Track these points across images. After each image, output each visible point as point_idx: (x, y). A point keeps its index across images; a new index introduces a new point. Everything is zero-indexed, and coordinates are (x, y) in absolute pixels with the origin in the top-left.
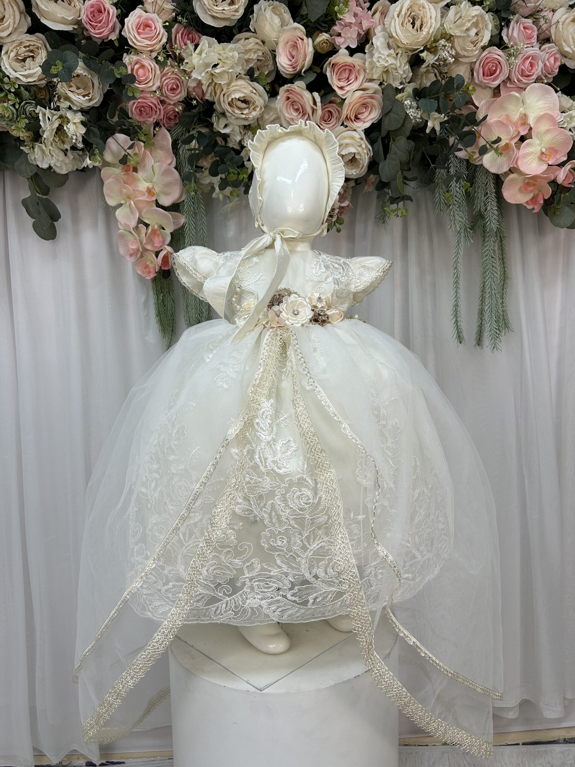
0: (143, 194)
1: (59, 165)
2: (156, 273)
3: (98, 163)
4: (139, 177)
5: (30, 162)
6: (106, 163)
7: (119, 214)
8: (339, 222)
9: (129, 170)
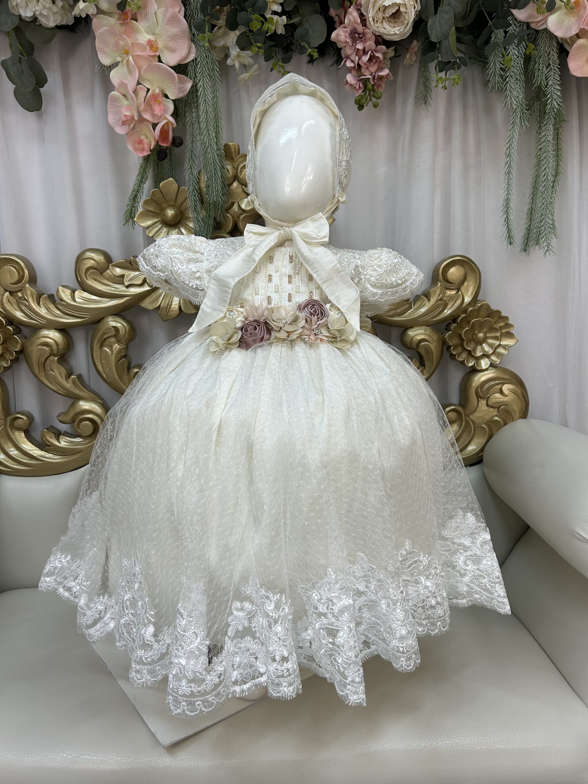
0: (144, 49)
1: (45, 14)
2: (151, 150)
3: (92, 11)
4: (140, 26)
5: (12, 11)
6: (100, 11)
7: (115, 76)
8: (376, 95)
9: (127, 19)
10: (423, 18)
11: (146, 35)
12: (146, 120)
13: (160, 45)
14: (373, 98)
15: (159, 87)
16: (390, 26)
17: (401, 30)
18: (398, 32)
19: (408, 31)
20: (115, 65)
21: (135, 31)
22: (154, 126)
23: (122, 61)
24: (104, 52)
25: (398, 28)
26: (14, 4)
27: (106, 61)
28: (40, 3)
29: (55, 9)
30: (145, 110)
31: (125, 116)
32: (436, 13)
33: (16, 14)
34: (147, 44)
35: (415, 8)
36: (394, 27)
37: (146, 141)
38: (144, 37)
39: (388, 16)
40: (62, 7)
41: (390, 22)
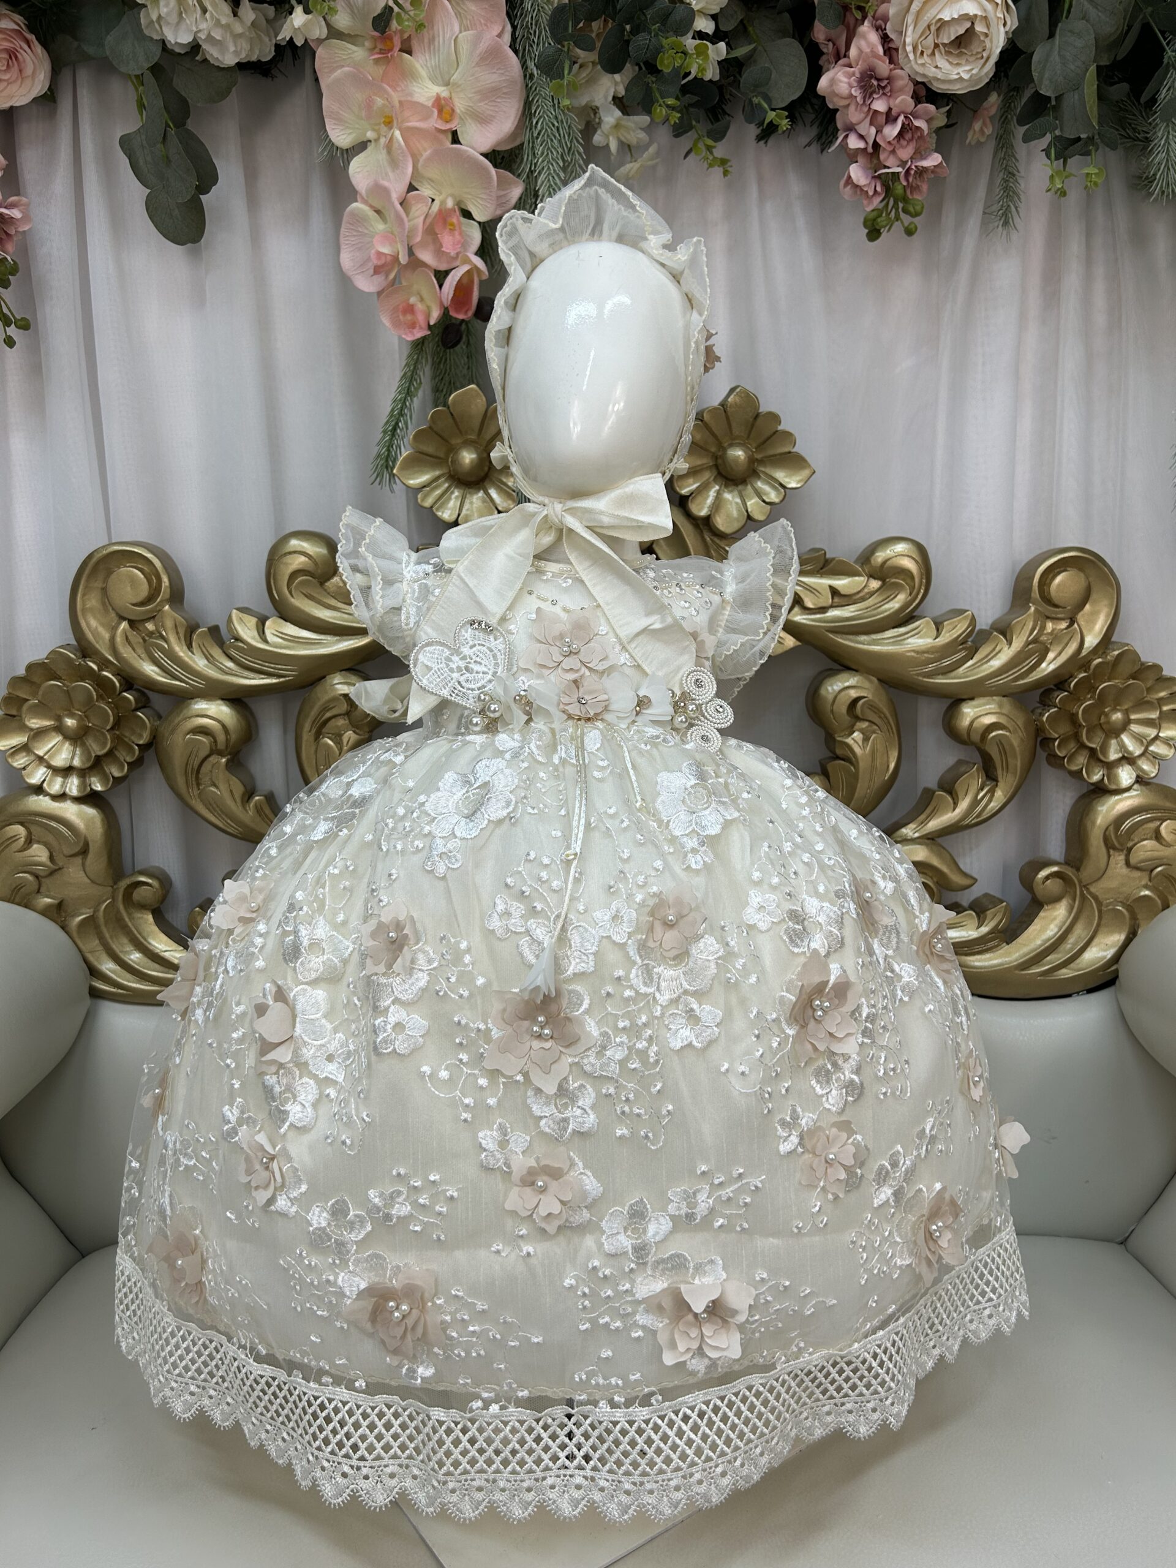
0: (425, 115)
1: (218, 38)
2: (430, 327)
3: (319, 31)
4: (418, 66)
5: (146, 32)
6: (334, 33)
7: (359, 171)
8: (911, 209)
9: (391, 50)
10: (1020, 45)
11: (430, 85)
12: (424, 265)
13: (460, 105)
14: (902, 215)
15: (452, 195)
16: (951, 63)
17: (974, 72)
18: (966, 76)
19: (986, 74)
20: (361, 146)
21: (409, 75)
22: (441, 276)
23: (377, 140)
24: (340, 121)
25: (968, 68)
26: (154, 17)
27: (341, 137)
28: (208, 15)
29: (238, 28)
30: (423, 244)
31: (379, 254)
32: (1051, 35)
33: (156, 37)
34: (433, 106)
35: (1005, 25)
36: (958, 64)
37: (420, 306)
38: (426, 91)
39: (946, 41)
40: (253, 23)
41: (948, 53)
